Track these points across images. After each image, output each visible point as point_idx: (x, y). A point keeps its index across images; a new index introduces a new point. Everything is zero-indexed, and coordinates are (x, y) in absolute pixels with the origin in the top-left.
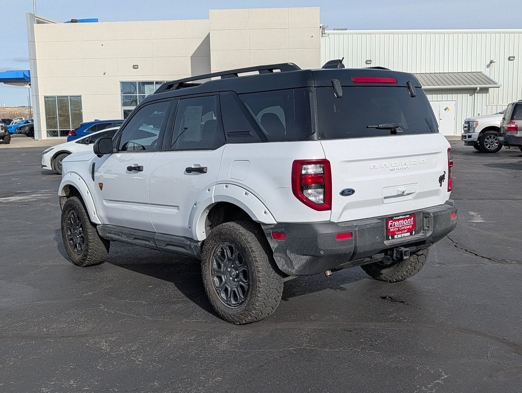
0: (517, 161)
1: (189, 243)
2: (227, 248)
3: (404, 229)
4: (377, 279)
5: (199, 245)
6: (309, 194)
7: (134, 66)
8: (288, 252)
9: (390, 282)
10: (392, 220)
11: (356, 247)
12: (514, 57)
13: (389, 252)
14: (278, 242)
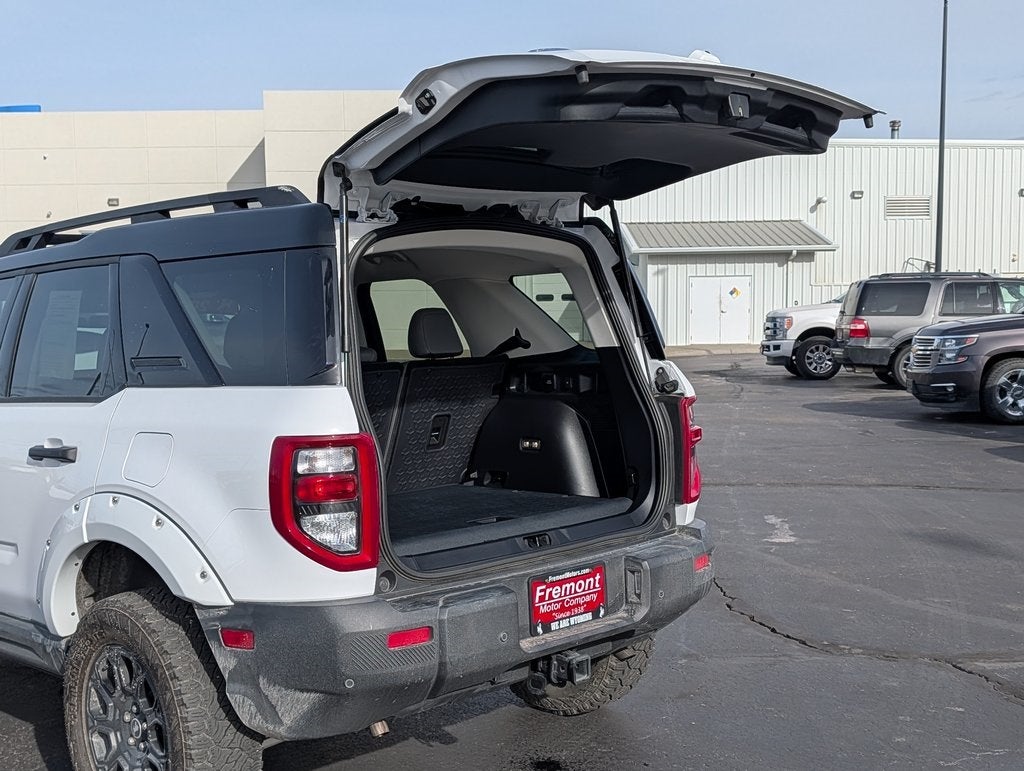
0: (869, 398)
1: (40, 638)
2: (120, 661)
3: (578, 605)
4: (537, 708)
5: (63, 647)
6: (319, 526)
7: (109, 200)
8: (262, 681)
9: (566, 715)
10: (545, 583)
11: (442, 665)
12: (862, 193)
13: (540, 664)
14: (236, 655)
